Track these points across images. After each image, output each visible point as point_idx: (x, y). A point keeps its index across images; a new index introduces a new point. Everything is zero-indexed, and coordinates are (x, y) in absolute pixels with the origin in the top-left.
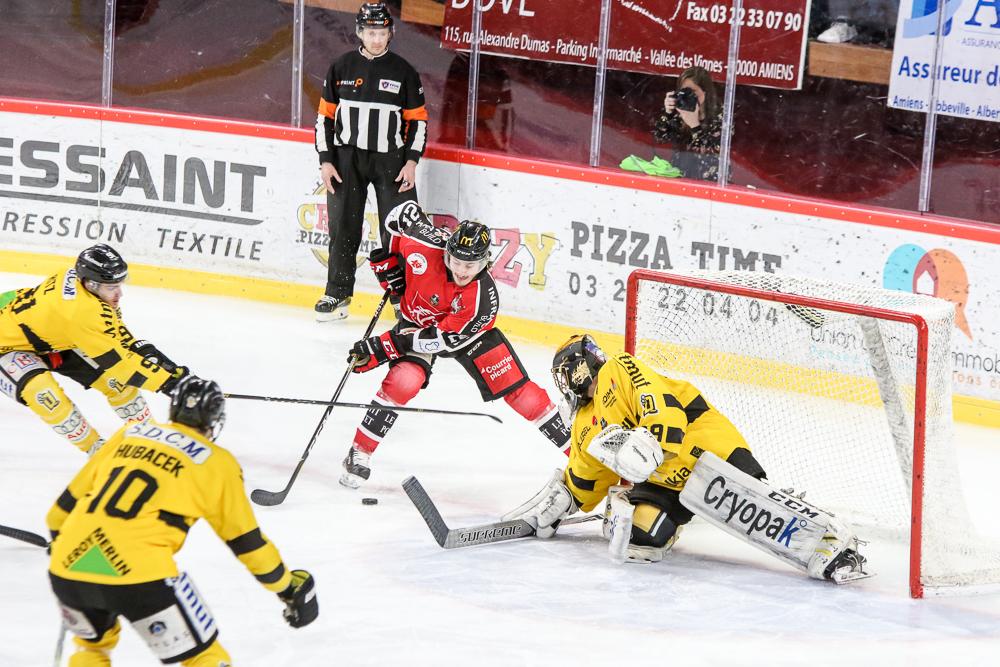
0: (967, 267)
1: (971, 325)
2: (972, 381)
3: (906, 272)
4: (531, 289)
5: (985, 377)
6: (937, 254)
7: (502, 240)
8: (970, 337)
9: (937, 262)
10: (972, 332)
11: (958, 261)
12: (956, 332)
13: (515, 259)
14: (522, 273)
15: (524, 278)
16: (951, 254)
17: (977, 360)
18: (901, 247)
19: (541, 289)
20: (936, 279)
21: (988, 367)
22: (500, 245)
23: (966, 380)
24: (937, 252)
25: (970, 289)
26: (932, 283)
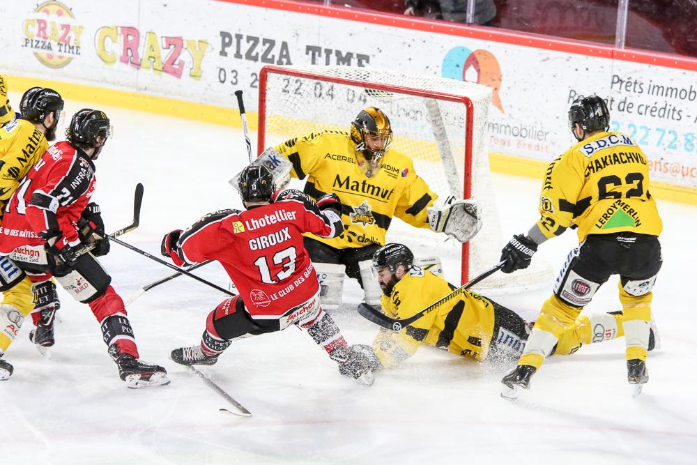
0: (500, 63)
1: (504, 104)
2: (504, 143)
3: (458, 66)
4: (192, 80)
5: (514, 140)
6: (479, 54)
7: (170, 45)
8: (503, 112)
9: (480, 59)
10: (504, 108)
11: (494, 58)
12: (493, 109)
13: (180, 58)
14: (184, 68)
15: (186, 72)
16: (489, 53)
17: (508, 129)
18: (454, 48)
19: (198, 80)
20: (479, 71)
21: (516, 133)
22: (169, 48)
23: (499, 143)
24: (479, 52)
25: (503, 78)
26: (476, 74)
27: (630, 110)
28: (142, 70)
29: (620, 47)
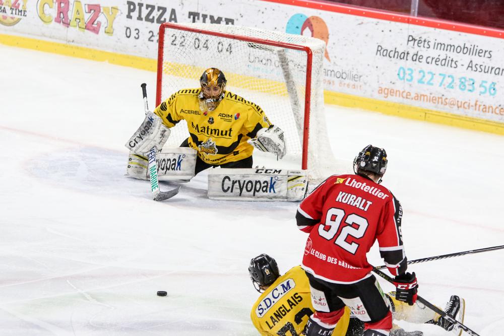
0: (328, 25)
1: (330, 55)
2: (330, 83)
3: (297, 27)
4: (106, 35)
5: (337, 81)
6: (313, 19)
7: (91, 10)
8: (330, 61)
9: (313, 22)
10: (330, 58)
11: (323, 22)
12: (325, 59)
13: (98, 19)
14: (101, 27)
15: (102, 29)
16: (320, 19)
17: (333, 72)
18: (295, 15)
19: (111, 35)
20: (312, 31)
21: (338, 76)
22: (90, 12)
23: (326, 83)
24: (314, 18)
25: (330, 36)
26: (310, 33)
27: (420, 60)
28: (71, 28)
29: (414, 15)
